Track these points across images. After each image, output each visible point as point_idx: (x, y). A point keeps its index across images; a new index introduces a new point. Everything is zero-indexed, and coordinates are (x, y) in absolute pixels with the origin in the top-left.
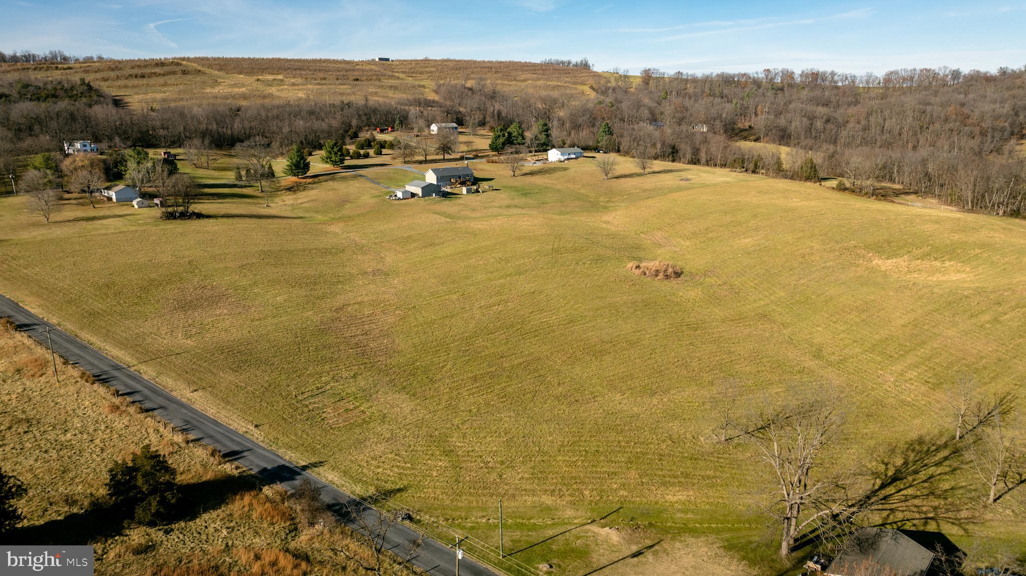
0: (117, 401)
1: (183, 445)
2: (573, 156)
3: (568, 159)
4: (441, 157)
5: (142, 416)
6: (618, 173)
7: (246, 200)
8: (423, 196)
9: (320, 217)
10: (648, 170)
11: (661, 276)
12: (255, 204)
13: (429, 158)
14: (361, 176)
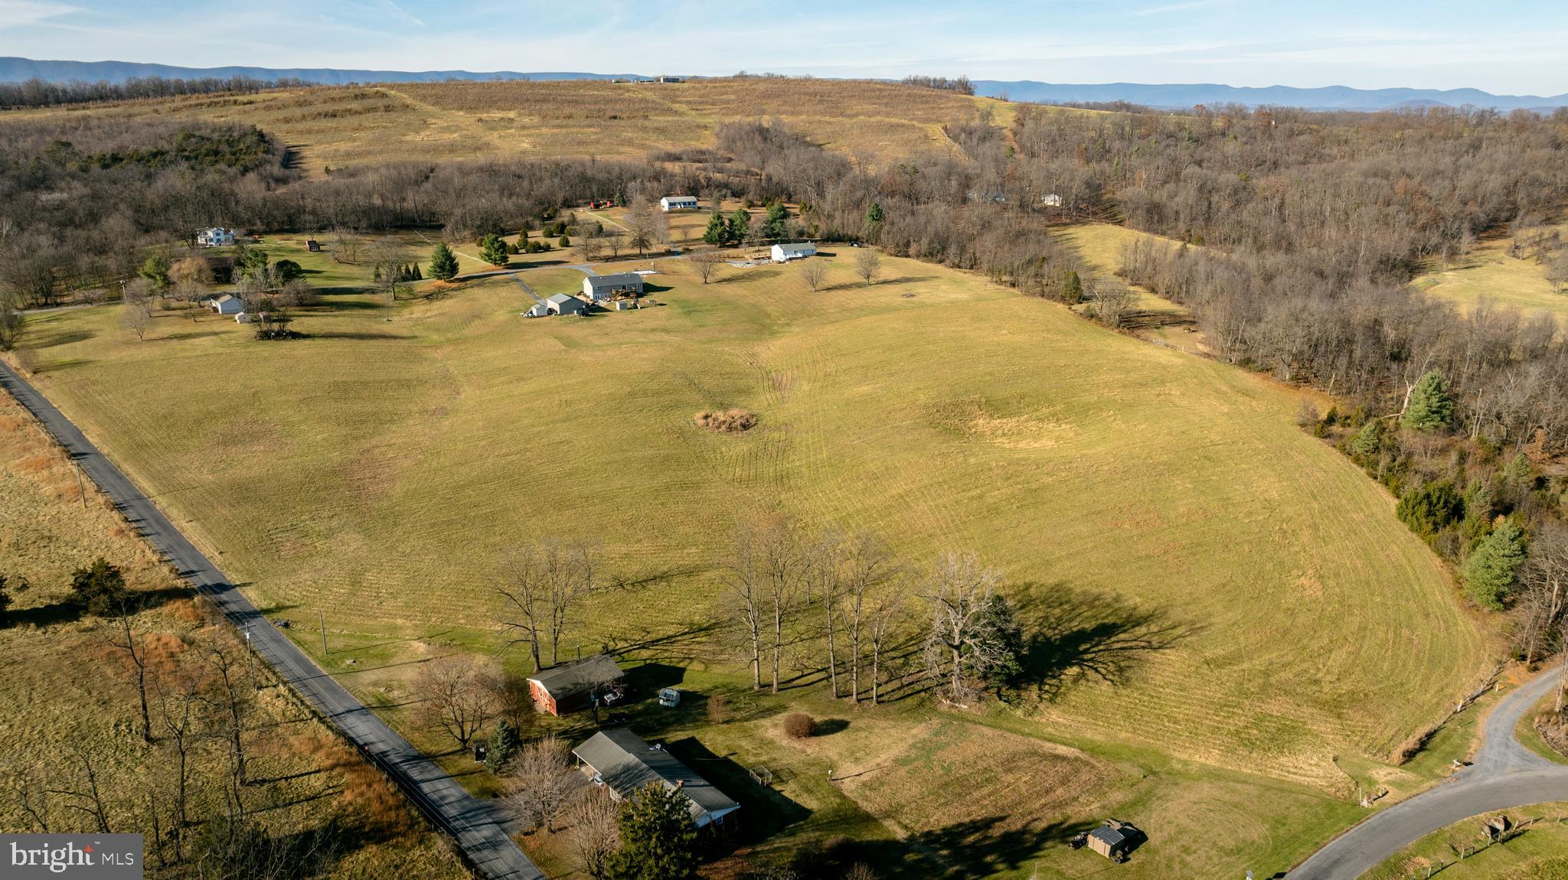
0: (124, 525)
1: (157, 564)
2: (800, 255)
3: (790, 259)
4: (637, 251)
5: (136, 539)
6: (827, 284)
7: (369, 312)
8: (561, 314)
9: (435, 337)
10: (872, 280)
11: (723, 427)
12: (375, 317)
13: (619, 253)
14: (517, 280)
